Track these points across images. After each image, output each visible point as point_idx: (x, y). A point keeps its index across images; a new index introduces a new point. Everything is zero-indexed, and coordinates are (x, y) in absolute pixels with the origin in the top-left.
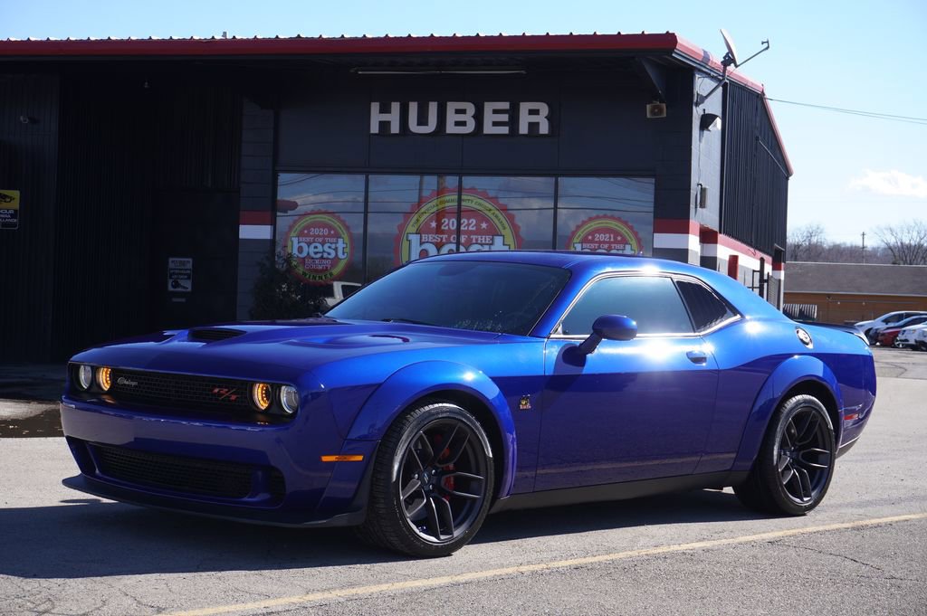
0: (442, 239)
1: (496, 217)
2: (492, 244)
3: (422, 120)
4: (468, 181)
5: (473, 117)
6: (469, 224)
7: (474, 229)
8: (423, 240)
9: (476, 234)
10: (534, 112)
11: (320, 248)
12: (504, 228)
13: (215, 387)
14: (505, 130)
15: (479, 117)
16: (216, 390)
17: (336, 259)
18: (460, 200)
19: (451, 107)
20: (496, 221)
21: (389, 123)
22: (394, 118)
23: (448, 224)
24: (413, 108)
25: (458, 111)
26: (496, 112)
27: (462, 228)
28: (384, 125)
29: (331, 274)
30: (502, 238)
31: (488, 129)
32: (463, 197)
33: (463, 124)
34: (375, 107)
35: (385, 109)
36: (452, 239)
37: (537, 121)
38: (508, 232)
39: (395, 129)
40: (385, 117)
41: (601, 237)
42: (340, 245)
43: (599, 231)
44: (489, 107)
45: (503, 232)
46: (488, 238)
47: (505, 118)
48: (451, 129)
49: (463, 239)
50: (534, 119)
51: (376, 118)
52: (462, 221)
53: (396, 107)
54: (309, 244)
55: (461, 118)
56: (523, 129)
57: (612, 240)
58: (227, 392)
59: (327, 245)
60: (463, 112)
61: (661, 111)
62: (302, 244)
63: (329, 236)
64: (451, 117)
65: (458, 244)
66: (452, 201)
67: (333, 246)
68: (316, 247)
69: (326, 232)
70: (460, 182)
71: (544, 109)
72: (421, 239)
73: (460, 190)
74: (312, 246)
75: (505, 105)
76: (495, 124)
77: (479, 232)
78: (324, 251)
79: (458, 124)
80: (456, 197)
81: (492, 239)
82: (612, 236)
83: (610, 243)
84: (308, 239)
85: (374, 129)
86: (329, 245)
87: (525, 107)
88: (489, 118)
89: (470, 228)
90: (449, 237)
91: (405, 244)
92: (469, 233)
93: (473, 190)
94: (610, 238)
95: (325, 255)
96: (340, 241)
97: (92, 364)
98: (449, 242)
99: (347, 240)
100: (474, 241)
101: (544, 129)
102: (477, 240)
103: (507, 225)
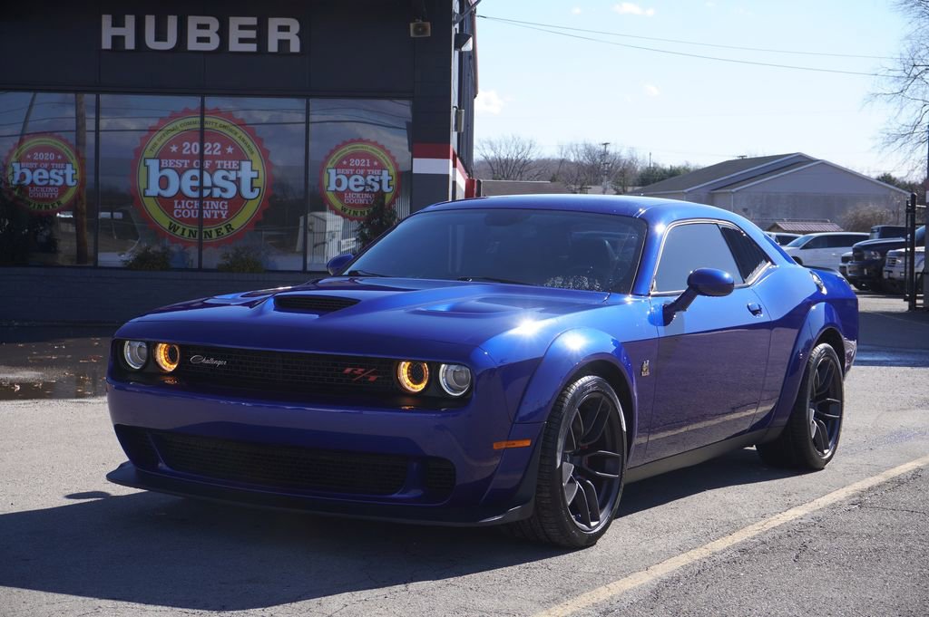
0: (183, 164)
1: (244, 140)
2: (239, 169)
3: (161, 35)
4: (212, 103)
5: (217, 32)
6: (212, 148)
7: (219, 153)
8: (162, 166)
9: (220, 159)
10: (283, 29)
11: (45, 175)
12: (252, 153)
13: (346, 367)
14: (252, 48)
15: (223, 33)
16: (348, 370)
17: (64, 188)
18: (202, 122)
19: (193, 21)
20: (243, 145)
21: (123, 38)
22: (128, 32)
23: (190, 149)
24: (150, 22)
25: (200, 27)
26: (242, 27)
27: (206, 153)
28: (118, 41)
29: (59, 203)
30: (249, 163)
31: (234, 46)
32: (206, 119)
33: (206, 40)
34: (106, 20)
35: (118, 22)
36: (194, 164)
37: (287, 38)
38: (256, 158)
39: (130, 44)
40: (118, 31)
41: (357, 162)
42: (69, 171)
43: (356, 155)
44: (234, 22)
45: (251, 157)
46: (235, 164)
47: (252, 34)
48: (193, 45)
49: (207, 164)
50: (284, 36)
51: (108, 32)
52: (206, 145)
53: (130, 20)
54: (32, 170)
55: (203, 33)
56: (273, 47)
57: (368, 165)
58: (363, 372)
59: (53, 172)
60: (206, 27)
61: (425, 30)
62: (24, 171)
63: (56, 161)
64: (193, 33)
65: (202, 169)
66: (195, 123)
67: (61, 172)
68: (41, 174)
69: (52, 156)
70: (203, 101)
71: (295, 26)
72: (160, 164)
73: (203, 111)
74: (36, 173)
75: (253, 21)
76: (242, 41)
77: (224, 156)
78: (50, 178)
79: (200, 40)
80: (198, 119)
81: (239, 165)
82: (368, 160)
83: (366, 168)
84: (31, 165)
85: (106, 44)
86: (56, 171)
87: (273, 23)
88: (235, 34)
89: (215, 153)
90: (192, 162)
91: (143, 169)
92: (213, 158)
93: (216, 112)
94: (366, 163)
95: (52, 182)
96: (69, 166)
97: (147, 339)
98: (191, 168)
99: (76, 166)
100: (219, 167)
101: (295, 47)
102: (222, 165)
103: (254, 149)
